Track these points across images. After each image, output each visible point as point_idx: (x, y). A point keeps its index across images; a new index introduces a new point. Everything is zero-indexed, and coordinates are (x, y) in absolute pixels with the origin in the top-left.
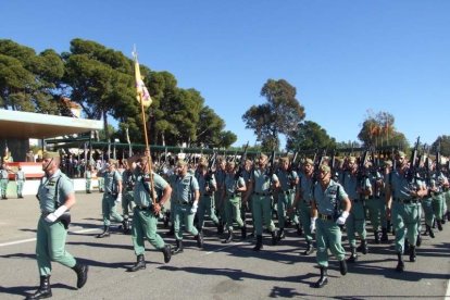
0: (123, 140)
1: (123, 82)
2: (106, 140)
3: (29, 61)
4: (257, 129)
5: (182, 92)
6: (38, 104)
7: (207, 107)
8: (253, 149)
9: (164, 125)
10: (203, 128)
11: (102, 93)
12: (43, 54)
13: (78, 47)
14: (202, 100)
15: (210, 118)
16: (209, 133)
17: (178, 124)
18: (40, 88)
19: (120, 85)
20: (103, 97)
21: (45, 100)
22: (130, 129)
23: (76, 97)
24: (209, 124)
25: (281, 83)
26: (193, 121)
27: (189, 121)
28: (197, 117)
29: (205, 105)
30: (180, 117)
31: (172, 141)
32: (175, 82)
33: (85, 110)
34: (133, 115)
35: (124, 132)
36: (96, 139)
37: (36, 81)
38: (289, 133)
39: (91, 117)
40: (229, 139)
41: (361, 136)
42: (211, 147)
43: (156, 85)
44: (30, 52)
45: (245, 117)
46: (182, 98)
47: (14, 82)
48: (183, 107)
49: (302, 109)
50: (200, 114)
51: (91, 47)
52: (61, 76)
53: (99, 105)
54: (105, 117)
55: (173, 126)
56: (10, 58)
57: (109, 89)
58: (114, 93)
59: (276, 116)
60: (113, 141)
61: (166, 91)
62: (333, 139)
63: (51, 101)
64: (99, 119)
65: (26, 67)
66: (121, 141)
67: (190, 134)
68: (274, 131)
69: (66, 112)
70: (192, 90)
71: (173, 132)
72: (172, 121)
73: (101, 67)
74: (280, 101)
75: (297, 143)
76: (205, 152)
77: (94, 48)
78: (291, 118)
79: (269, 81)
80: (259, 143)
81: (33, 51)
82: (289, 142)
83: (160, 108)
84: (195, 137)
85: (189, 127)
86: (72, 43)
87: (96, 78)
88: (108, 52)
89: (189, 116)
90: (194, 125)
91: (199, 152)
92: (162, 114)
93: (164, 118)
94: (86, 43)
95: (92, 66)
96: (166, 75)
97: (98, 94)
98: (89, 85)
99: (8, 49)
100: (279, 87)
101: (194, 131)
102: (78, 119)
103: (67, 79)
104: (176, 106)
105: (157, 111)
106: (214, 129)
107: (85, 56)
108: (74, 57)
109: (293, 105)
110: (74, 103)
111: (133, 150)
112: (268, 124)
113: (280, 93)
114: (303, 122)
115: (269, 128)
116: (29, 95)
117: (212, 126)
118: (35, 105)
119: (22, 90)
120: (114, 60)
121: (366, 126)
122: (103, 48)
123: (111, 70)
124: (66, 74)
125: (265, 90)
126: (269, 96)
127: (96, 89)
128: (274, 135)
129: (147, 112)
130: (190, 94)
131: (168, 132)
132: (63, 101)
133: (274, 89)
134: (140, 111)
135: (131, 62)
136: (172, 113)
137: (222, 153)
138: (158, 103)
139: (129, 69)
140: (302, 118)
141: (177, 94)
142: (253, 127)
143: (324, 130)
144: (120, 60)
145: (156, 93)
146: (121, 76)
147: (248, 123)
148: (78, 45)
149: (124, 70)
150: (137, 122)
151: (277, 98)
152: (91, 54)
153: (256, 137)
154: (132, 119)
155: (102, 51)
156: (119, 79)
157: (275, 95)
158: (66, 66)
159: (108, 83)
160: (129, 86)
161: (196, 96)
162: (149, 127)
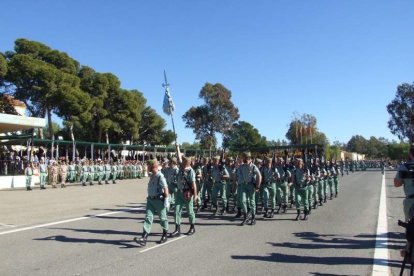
0: (67, 137)
1: (66, 81)
2: (50, 138)
4: (196, 128)
5: (125, 93)
7: (149, 108)
8: (192, 147)
9: (108, 123)
10: (146, 127)
11: (46, 92)
13: (22, 47)
14: (144, 101)
15: (152, 118)
16: (151, 131)
17: (121, 122)
19: (64, 85)
20: (47, 95)
22: (75, 126)
23: (21, 96)
24: (151, 123)
25: (218, 87)
26: (136, 120)
27: (131, 120)
28: (140, 119)
29: (147, 105)
30: (123, 116)
31: (116, 139)
32: (119, 83)
33: (29, 108)
34: (77, 113)
35: (69, 129)
36: (40, 137)
38: (225, 133)
39: (35, 115)
40: (170, 137)
41: (289, 135)
42: (153, 145)
43: (101, 86)
45: (185, 117)
46: (126, 99)
48: (126, 107)
49: (237, 110)
50: (142, 114)
51: (35, 47)
52: (5, 74)
53: (43, 104)
54: (49, 115)
55: (116, 125)
57: (54, 88)
58: (59, 93)
59: (212, 116)
60: (56, 138)
61: (109, 91)
62: (264, 138)
64: (43, 117)
66: (65, 139)
67: (132, 133)
68: (211, 130)
69: (10, 110)
70: (135, 92)
71: (116, 130)
72: (115, 120)
73: (46, 67)
74: (217, 103)
75: (233, 141)
76: (147, 149)
77: (39, 48)
78: (226, 119)
79: (207, 85)
80: (198, 141)
82: (225, 140)
83: (104, 107)
84: (137, 136)
85: (131, 126)
86: (17, 43)
87: (40, 77)
88: (53, 53)
89: (132, 115)
90: (136, 124)
91: (141, 150)
92: (106, 113)
93: (107, 117)
94: (31, 43)
95: (36, 65)
96: (109, 76)
97: (43, 93)
98: (33, 83)
100: (216, 90)
101: (136, 130)
102: (22, 117)
103: (10, 77)
104: (120, 106)
105: (101, 110)
106: (155, 128)
108: (17, 57)
109: (228, 106)
110: (17, 101)
111: (77, 147)
112: (206, 124)
113: (217, 96)
114: (237, 122)
115: (207, 127)
117: (153, 125)
120: (58, 61)
121: (293, 126)
122: (49, 48)
123: (56, 70)
124: (9, 72)
125: (203, 93)
126: (206, 98)
127: (40, 88)
128: (211, 134)
129: (91, 111)
130: (133, 96)
131: (111, 130)
132: (6, 98)
133: (211, 92)
134: (85, 110)
135: (76, 64)
136: (115, 112)
137: (163, 150)
138: (101, 103)
139: (74, 70)
140: (237, 119)
141: (120, 94)
142: (192, 127)
143: (256, 130)
144: (65, 61)
145: (100, 93)
146: (65, 76)
147: (188, 123)
148: (23, 45)
149: (69, 70)
150: (82, 121)
151: (214, 100)
152: (36, 54)
153: (195, 135)
154: (76, 118)
155: (47, 52)
156: (64, 79)
157: (212, 97)
158: (9, 64)
159: (52, 82)
160: (73, 86)
161: (139, 97)
162: (93, 126)
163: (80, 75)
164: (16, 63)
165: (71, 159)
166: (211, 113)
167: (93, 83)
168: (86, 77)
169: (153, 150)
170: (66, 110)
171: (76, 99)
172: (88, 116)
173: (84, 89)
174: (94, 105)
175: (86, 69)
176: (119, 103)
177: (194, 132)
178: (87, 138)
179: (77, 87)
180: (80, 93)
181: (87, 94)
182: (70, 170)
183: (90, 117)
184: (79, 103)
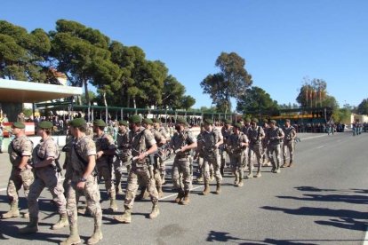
1: (99, 55)
2: (87, 104)
3: (21, 38)
4: (213, 94)
5: (150, 63)
6: (30, 74)
7: (170, 76)
8: (209, 110)
9: (134, 91)
10: (168, 93)
11: (82, 65)
12: (33, 32)
13: (62, 26)
14: (166, 70)
15: (173, 85)
16: (172, 97)
17: (146, 90)
18: (31, 61)
19: (97, 58)
20: (83, 68)
21: (36, 71)
22: (107, 94)
23: (62, 68)
24: (172, 89)
25: (233, 56)
26: (159, 88)
27: (155, 88)
28: (162, 85)
29: (169, 74)
30: (148, 84)
31: (142, 104)
32: (143, 55)
33: (69, 79)
34: (108, 82)
35: (102, 97)
36: (79, 103)
37: (27, 55)
38: (239, 97)
39: (74, 85)
40: (189, 102)
41: (300, 99)
42: (174, 109)
43: (128, 58)
44: (23, 30)
45: (203, 83)
46: (150, 69)
47: (9, 56)
48: (150, 76)
49: (250, 77)
50: (164, 81)
51: (73, 26)
52: (49, 50)
53: (81, 75)
54: (86, 85)
55: (142, 92)
56: (6, 36)
57: (89, 61)
58: (93, 64)
59: (228, 83)
60: (92, 104)
61: (136, 62)
62: (276, 102)
63: (41, 71)
64: (81, 86)
65: (19, 44)
66: (99, 105)
67: (156, 98)
68: (227, 95)
69: (54, 81)
70: (158, 62)
71: (141, 96)
72: (141, 87)
73: (82, 43)
74: (232, 70)
75: (246, 105)
76: (169, 113)
77: (76, 27)
78: (240, 85)
79: (223, 54)
80: (214, 105)
81: (25, 30)
82: (239, 104)
83: (132, 77)
84: (160, 101)
85: (156, 92)
86: (58, 23)
87: (77, 51)
88: (87, 30)
89: (156, 83)
90: (159, 91)
91: (164, 113)
92: (133, 81)
93: (134, 85)
94: (69, 23)
95: (73, 42)
96: (136, 49)
97: (80, 65)
98: (72, 58)
99: (4, 29)
100: (231, 59)
101: (160, 96)
102: (64, 87)
103: (53, 53)
104: (145, 75)
105: (129, 79)
106: (177, 94)
107: (67, 34)
108: (58, 35)
109: (242, 73)
110: (60, 74)
111: (109, 111)
112: (222, 89)
113: (232, 64)
114: (250, 88)
115: (222, 93)
116: (22, 67)
117: (175, 91)
118: (28, 75)
119: (16, 63)
120: (92, 37)
121: (303, 91)
122: (84, 27)
123: (90, 45)
124: (52, 48)
125: (219, 62)
126: (222, 67)
127: (77, 62)
128: (226, 99)
129: (121, 80)
130: (156, 65)
131: (138, 96)
132: (50, 71)
133: (226, 60)
134: (115, 79)
135: (107, 39)
136: (141, 81)
137: (183, 114)
138: (129, 73)
139: (106, 45)
140: (250, 84)
141: (145, 65)
142: (209, 92)
143: (267, 94)
144: (98, 37)
145: (128, 65)
146: (98, 50)
147: (205, 89)
148: (62, 24)
149: (100, 45)
150: (112, 89)
151: (228, 68)
152: (74, 32)
153: (212, 100)
154: (108, 86)
155: (83, 30)
156: (97, 52)
157: (227, 65)
158: (52, 42)
159: (87, 56)
160: (105, 58)
161: (161, 67)
162: (123, 93)
163: (111, 49)
166: (226, 80)
167: (122, 56)
168: (116, 50)
169: (174, 114)
170: (99, 80)
171: (108, 71)
172: (118, 85)
173: (115, 61)
174: (123, 75)
175: (115, 44)
176: (144, 72)
177: (211, 97)
178: (118, 104)
179: (108, 59)
180: (111, 64)
181: (116, 65)
183: (120, 85)
184: (110, 73)
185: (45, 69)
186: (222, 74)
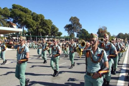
0: (29, 34)
1: (28, 17)
2: (24, 35)
5: (46, 20)
6: (3, 24)
7: (53, 25)
8: (67, 37)
9: (41, 30)
10: (53, 31)
11: (22, 21)
12: (4, 9)
13: (14, 7)
14: (52, 23)
15: (54, 28)
16: (54, 32)
17: (45, 30)
18: (3, 19)
19: (27, 18)
21: (5, 23)
22: (31, 31)
23: (14, 22)
24: (54, 30)
25: (75, 18)
26: (49, 29)
27: (48, 29)
28: (50, 28)
29: (53, 24)
30: (46, 28)
31: (44, 35)
32: (44, 17)
33: (17, 26)
34: (31, 27)
35: (29, 32)
36: (21, 34)
37: (2, 17)
38: (77, 32)
39: (19, 28)
40: (60, 34)
41: (98, 33)
42: (55, 36)
43: (38, 18)
45: (65, 27)
48: (46, 25)
49: (81, 25)
50: (52, 27)
52: (9, 15)
53: (21, 24)
54: (23, 28)
55: (43, 30)
57: (24, 19)
58: (26, 21)
59: (74, 27)
60: (26, 35)
61: (41, 20)
64: (21, 28)
66: (28, 35)
67: (49, 33)
68: (73, 32)
69: (12, 27)
70: (49, 20)
71: (43, 32)
72: (43, 29)
73: (22, 13)
74: (75, 23)
75: (80, 35)
76: (53, 38)
77: (19, 7)
78: (78, 28)
79: (72, 17)
80: (69, 35)
82: (77, 35)
83: (40, 25)
84: (50, 34)
85: (48, 31)
86: (13, 6)
87: (20, 16)
88: (24, 8)
89: (48, 27)
90: (50, 30)
91: (51, 38)
92: (40, 27)
93: (41, 28)
94: (17, 6)
95: (19, 12)
96: (41, 15)
97: (21, 21)
98: (18, 18)
100: (74, 19)
101: (50, 32)
102: (15, 29)
104: (45, 24)
105: (39, 26)
106: (56, 31)
107: (17, 9)
108: (13, 10)
109: (79, 24)
110: (14, 24)
111: (32, 37)
112: (71, 30)
113: (75, 21)
114: (81, 29)
118: (2, 24)
120: (25, 11)
121: (99, 30)
122: (22, 7)
123: (25, 14)
124: (11, 15)
125: (70, 20)
126: (71, 22)
127: (20, 19)
128: (73, 33)
129: (36, 26)
130: (49, 21)
131: (42, 32)
132: (10, 23)
133: (73, 19)
134: (34, 26)
135: (31, 12)
136: (43, 26)
137: (58, 38)
138: (39, 24)
140: (81, 28)
141: (45, 21)
143: (87, 31)
144: (27, 11)
145: (38, 21)
146: (28, 16)
147: (66, 29)
148: (14, 6)
149: (29, 14)
150: (33, 29)
152: (19, 9)
154: (31, 28)
155: (22, 8)
156: (27, 16)
157: (73, 21)
158: (11, 12)
159: (24, 18)
160: (30, 18)
161: (50, 22)
162: (37, 31)
163: (32, 15)
164: (13, 12)
165: (30, 41)
166: (73, 26)
167: (36, 18)
168: (34, 16)
169: (55, 38)
170: (28, 26)
172: (35, 28)
173: (34, 19)
174: (37, 24)
175: (34, 13)
176: (44, 23)
177: (68, 32)
178: (35, 34)
179: (31, 19)
180: (32, 21)
181: (34, 21)
182: (30, 44)
183: (36, 28)
184: (32, 24)
185: (8, 22)
186: (71, 24)
